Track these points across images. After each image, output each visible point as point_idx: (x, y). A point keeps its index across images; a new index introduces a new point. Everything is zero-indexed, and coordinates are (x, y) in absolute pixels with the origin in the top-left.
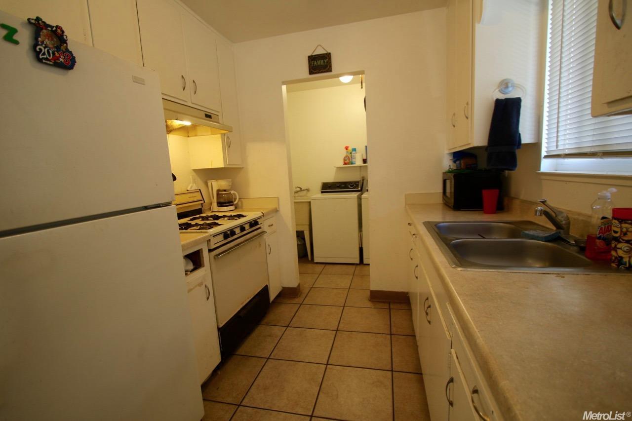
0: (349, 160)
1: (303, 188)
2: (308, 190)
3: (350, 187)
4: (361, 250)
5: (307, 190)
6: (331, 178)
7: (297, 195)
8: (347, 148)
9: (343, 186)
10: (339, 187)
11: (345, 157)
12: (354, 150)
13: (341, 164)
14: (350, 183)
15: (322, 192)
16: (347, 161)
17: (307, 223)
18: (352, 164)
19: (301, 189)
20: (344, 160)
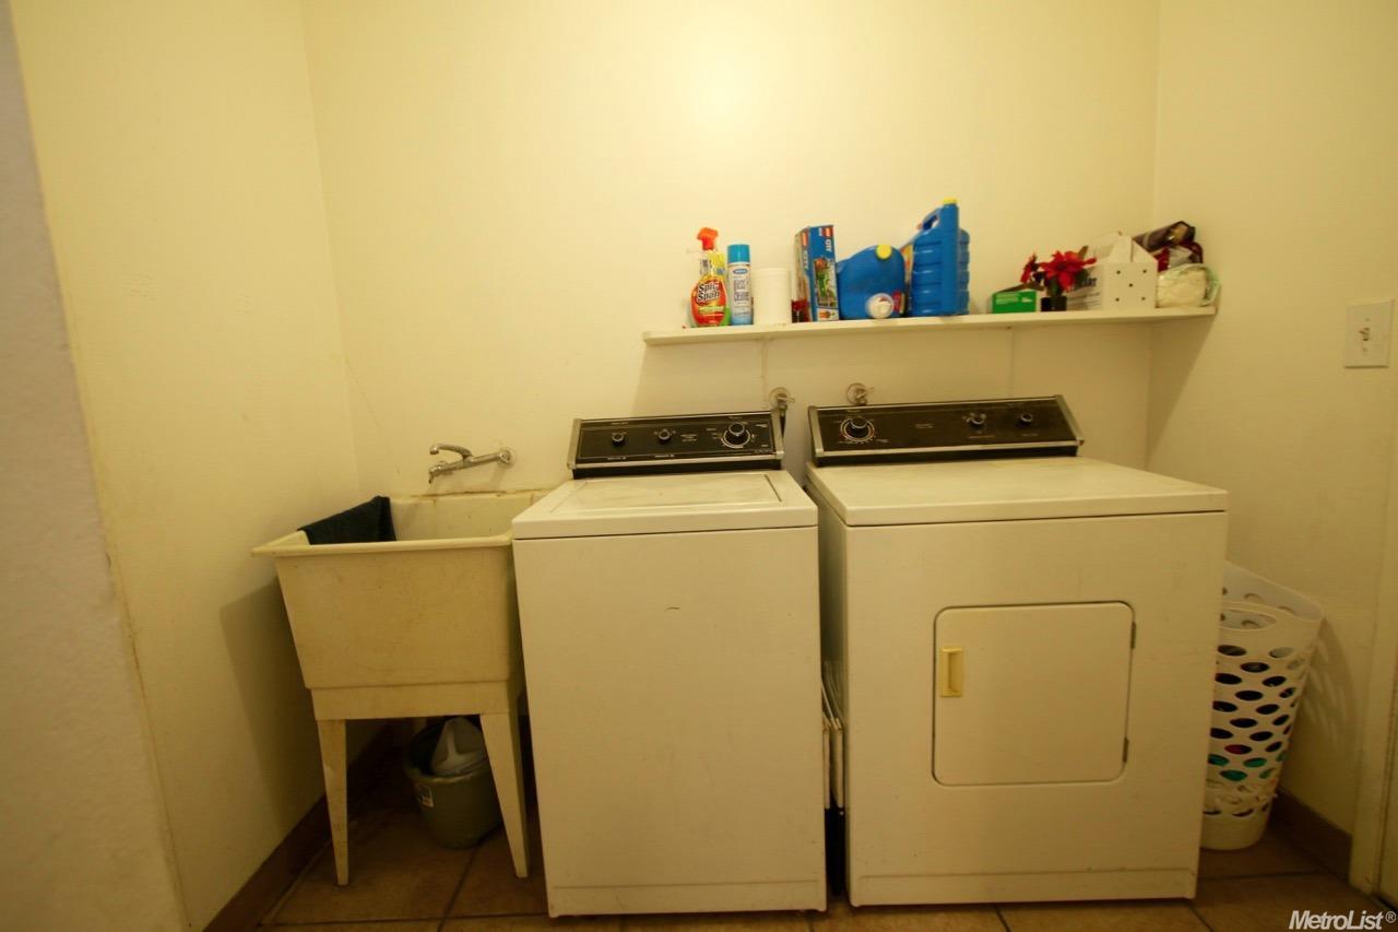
0: (722, 302)
1: (477, 451)
2: (503, 460)
3: (726, 444)
4: (836, 823)
5: (496, 459)
6: (620, 401)
7: (444, 484)
8: (707, 240)
9: (690, 437)
10: (665, 446)
11: (698, 288)
12: (740, 253)
13: (675, 323)
14: (722, 421)
15: (579, 475)
16: (713, 308)
17: (500, 668)
18: (731, 324)
19: (465, 454)
20: (697, 300)
